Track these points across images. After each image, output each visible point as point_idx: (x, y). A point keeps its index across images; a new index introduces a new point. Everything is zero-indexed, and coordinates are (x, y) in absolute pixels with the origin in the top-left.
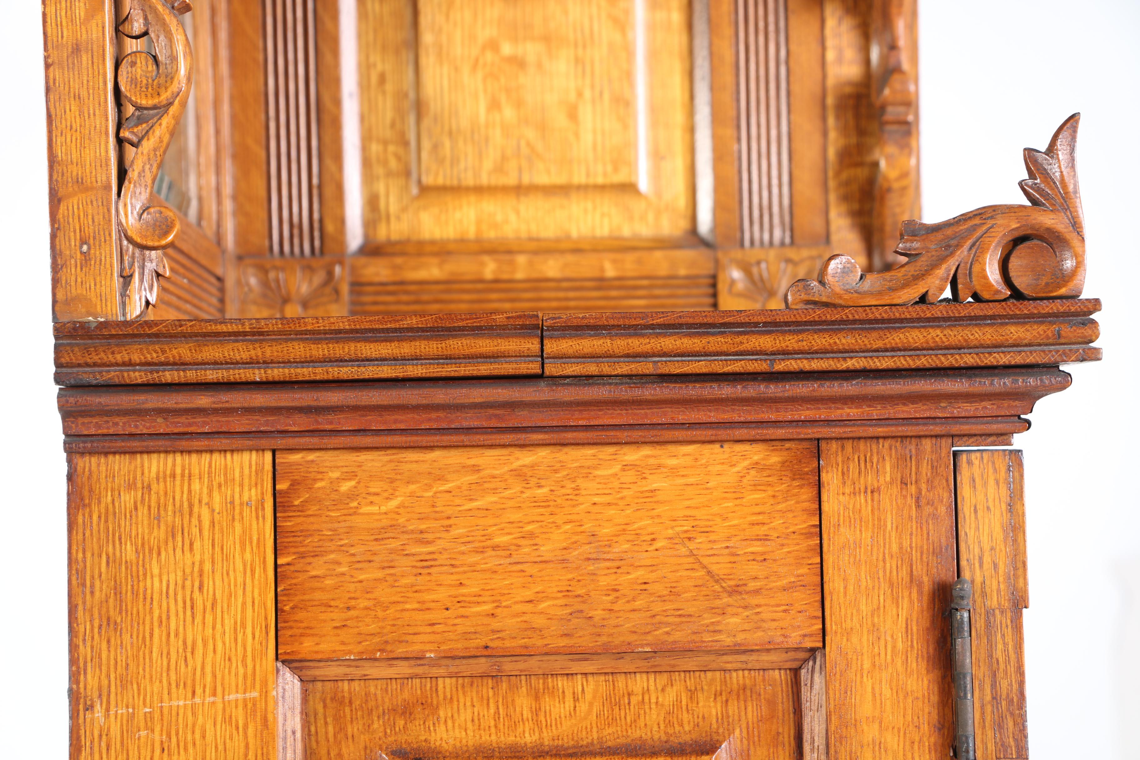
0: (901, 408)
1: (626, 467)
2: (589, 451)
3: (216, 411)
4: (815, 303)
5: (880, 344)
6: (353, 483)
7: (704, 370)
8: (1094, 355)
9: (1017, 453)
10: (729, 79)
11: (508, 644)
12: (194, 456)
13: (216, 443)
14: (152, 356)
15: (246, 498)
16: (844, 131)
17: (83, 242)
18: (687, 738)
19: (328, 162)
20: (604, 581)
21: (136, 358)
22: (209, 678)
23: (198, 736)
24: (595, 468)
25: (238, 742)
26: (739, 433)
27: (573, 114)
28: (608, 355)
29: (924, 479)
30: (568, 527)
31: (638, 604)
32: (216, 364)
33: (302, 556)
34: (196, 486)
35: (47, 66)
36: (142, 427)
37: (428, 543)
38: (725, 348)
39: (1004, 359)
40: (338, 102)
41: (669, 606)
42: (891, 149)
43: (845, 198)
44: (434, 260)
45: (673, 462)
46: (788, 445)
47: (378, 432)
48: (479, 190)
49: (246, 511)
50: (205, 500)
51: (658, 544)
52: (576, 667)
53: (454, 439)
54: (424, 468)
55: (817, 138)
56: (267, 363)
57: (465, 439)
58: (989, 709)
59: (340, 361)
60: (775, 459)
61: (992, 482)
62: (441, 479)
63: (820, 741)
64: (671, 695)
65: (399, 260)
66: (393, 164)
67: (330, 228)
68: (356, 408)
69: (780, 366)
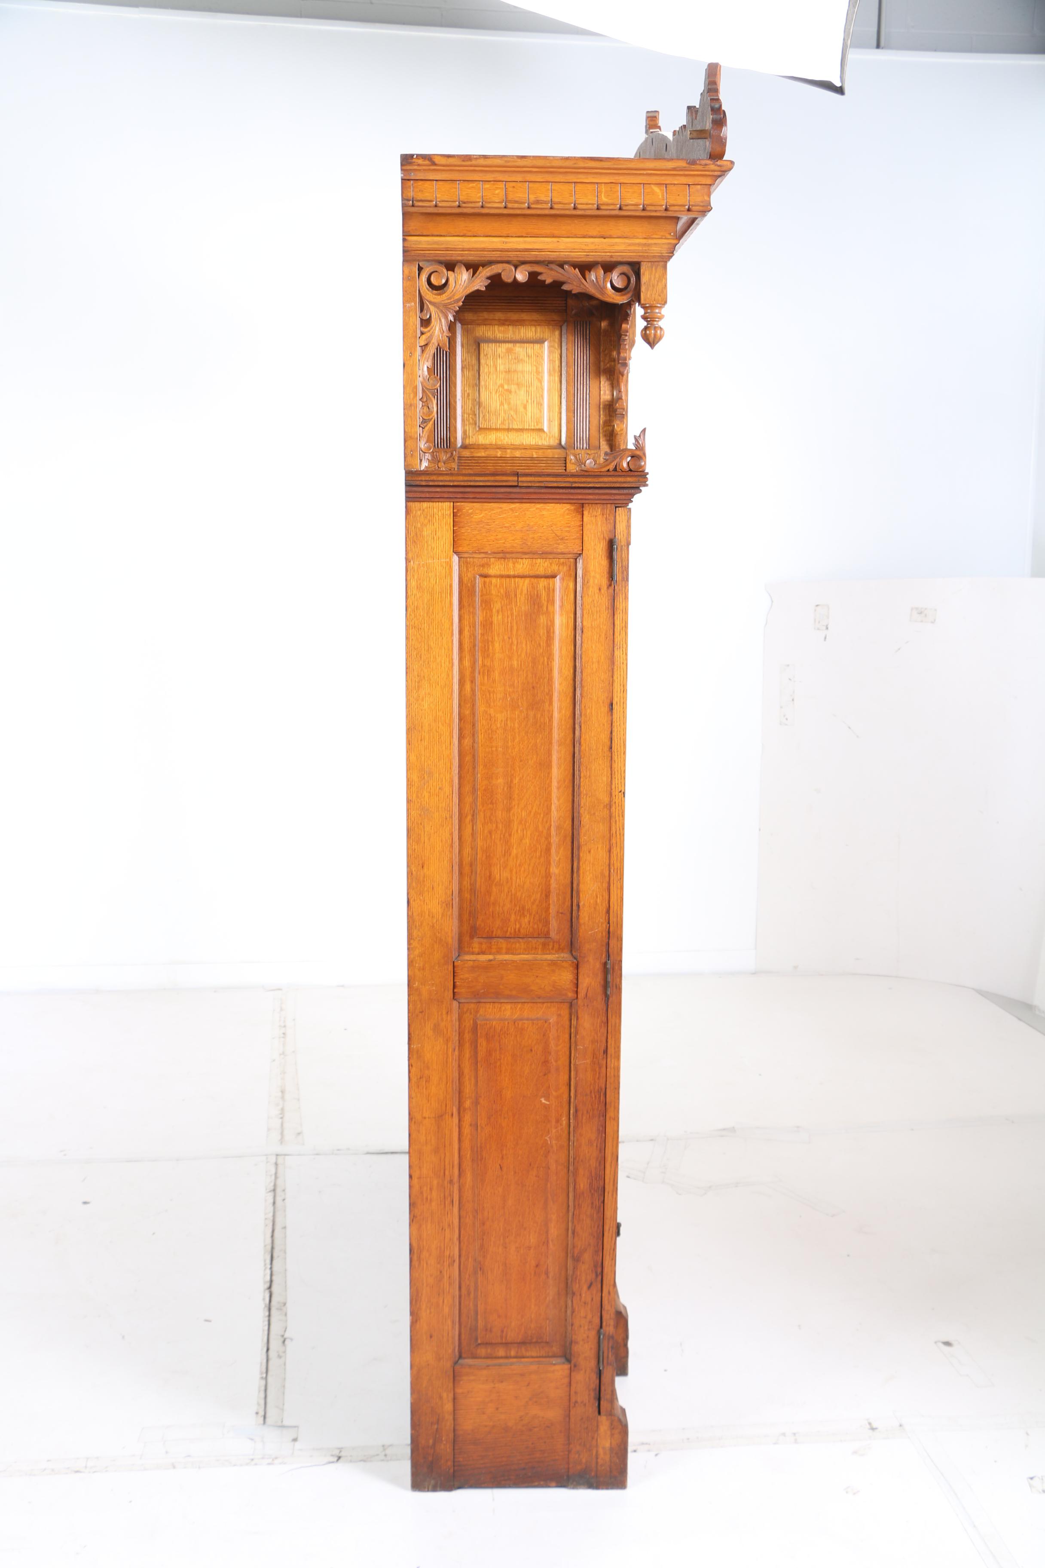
0: (602, 496)
1: (537, 509)
2: (528, 504)
3: (441, 492)
4: (583, 470)
5: (597, 481)
6: (472, 511)
7: (556, 486)
8: (647, 485)
9: (630, 509)
10: (572, 398)
11: (508, 550)
12: (435, 503)
13: (441, 500)
14: (427, 479)
15: (447, 513)
16: (605, 415)
17: (411, 451)
18: (549, 574)
19: (452, 419)
20: (531, 536)
21: (423, 479)
22: (437, 556)
23: (435, 569)
24: (530, 508)
25: (444, 571)
26: (565, 501)
27: (525, 407)
28: (534, 482)
29: (608, 513)
30: (522, 523)
31: (539, 541)
32: (442, 481)
33: (459, 527)
34: (435, 510)
35: (404, 409)
36: (423, 495)
37: (490, 525)
38: (561, 481)
39: (626, 486)
40: (455, 402)
41: (546, 542)
42: (618, 422)
43: (605, 436)
44: (483, 451)
45: (548, 508)
46: (576, 504)
47: (478, 498)
48: (496, 429)
49: (447, 516)
50: (437, 513)
51: (544, 527)
52: (524, 557)
53: (496, 500)
54: (489, 507)
55: (597, 417)
56: (453, 481)
57: (499, 501)
58: (620, 569)
59: (471, 481)
60: (572, 508)
61: (624, 515)
62: (493, 510)
63: (581, 576)
64: (546, 564)
65: (472, 450)
66: (471, 421)
67: (452, 440)
68: (473, 492)
69: (574, 485)
